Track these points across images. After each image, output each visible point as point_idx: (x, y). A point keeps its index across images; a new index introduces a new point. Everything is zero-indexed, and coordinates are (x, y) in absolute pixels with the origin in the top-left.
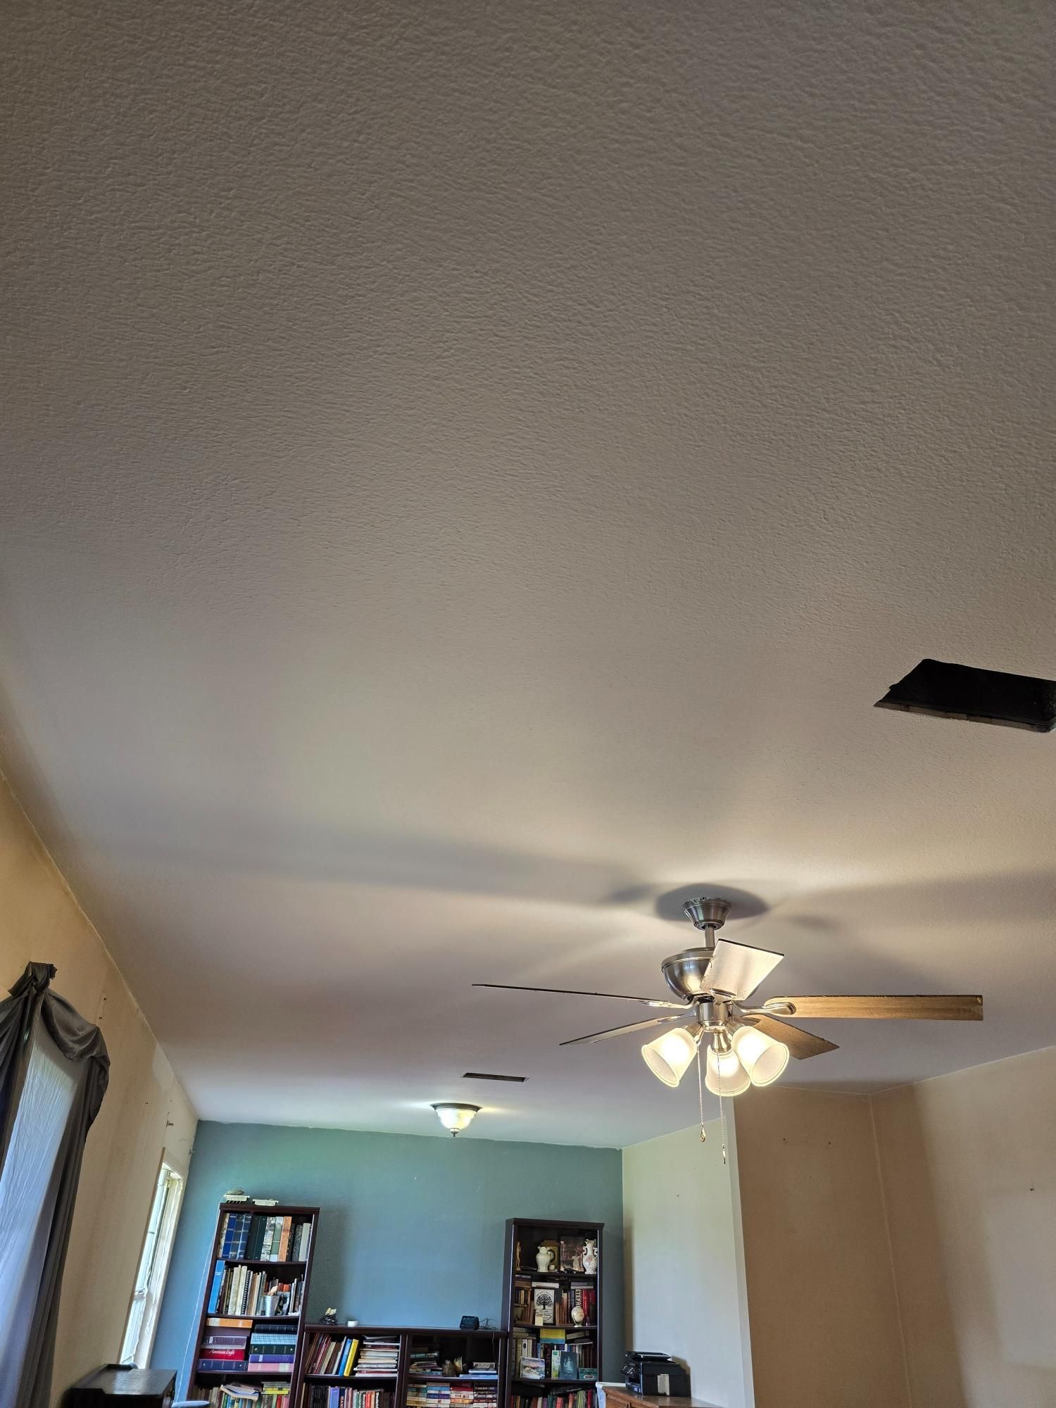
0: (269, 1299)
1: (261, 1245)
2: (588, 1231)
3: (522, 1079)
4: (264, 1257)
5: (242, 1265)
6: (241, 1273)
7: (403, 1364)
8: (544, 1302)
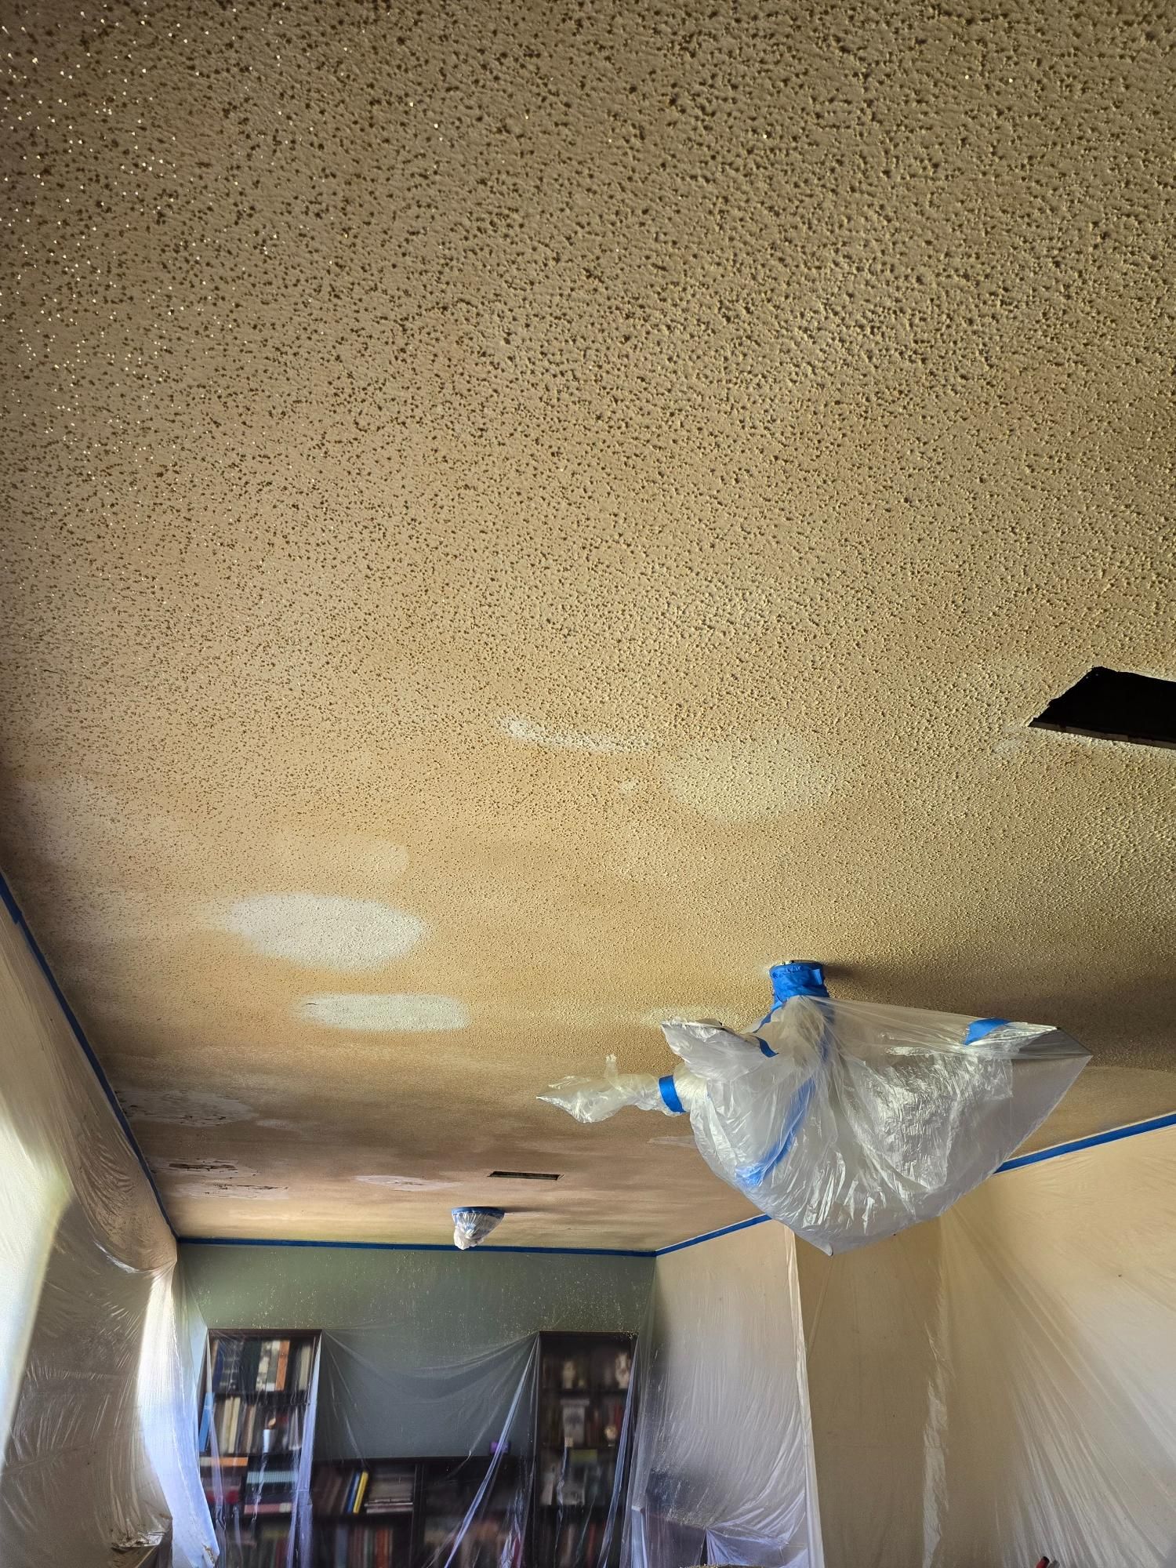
0: (267, 1433)
1: (256, 1373)
2: (623, 1343)
3: (556, 1177)
4: (260, 1386)
5: (235, 1396)
6: (233, 1406)
7: (418, 1497)
8: (574, 1420)
